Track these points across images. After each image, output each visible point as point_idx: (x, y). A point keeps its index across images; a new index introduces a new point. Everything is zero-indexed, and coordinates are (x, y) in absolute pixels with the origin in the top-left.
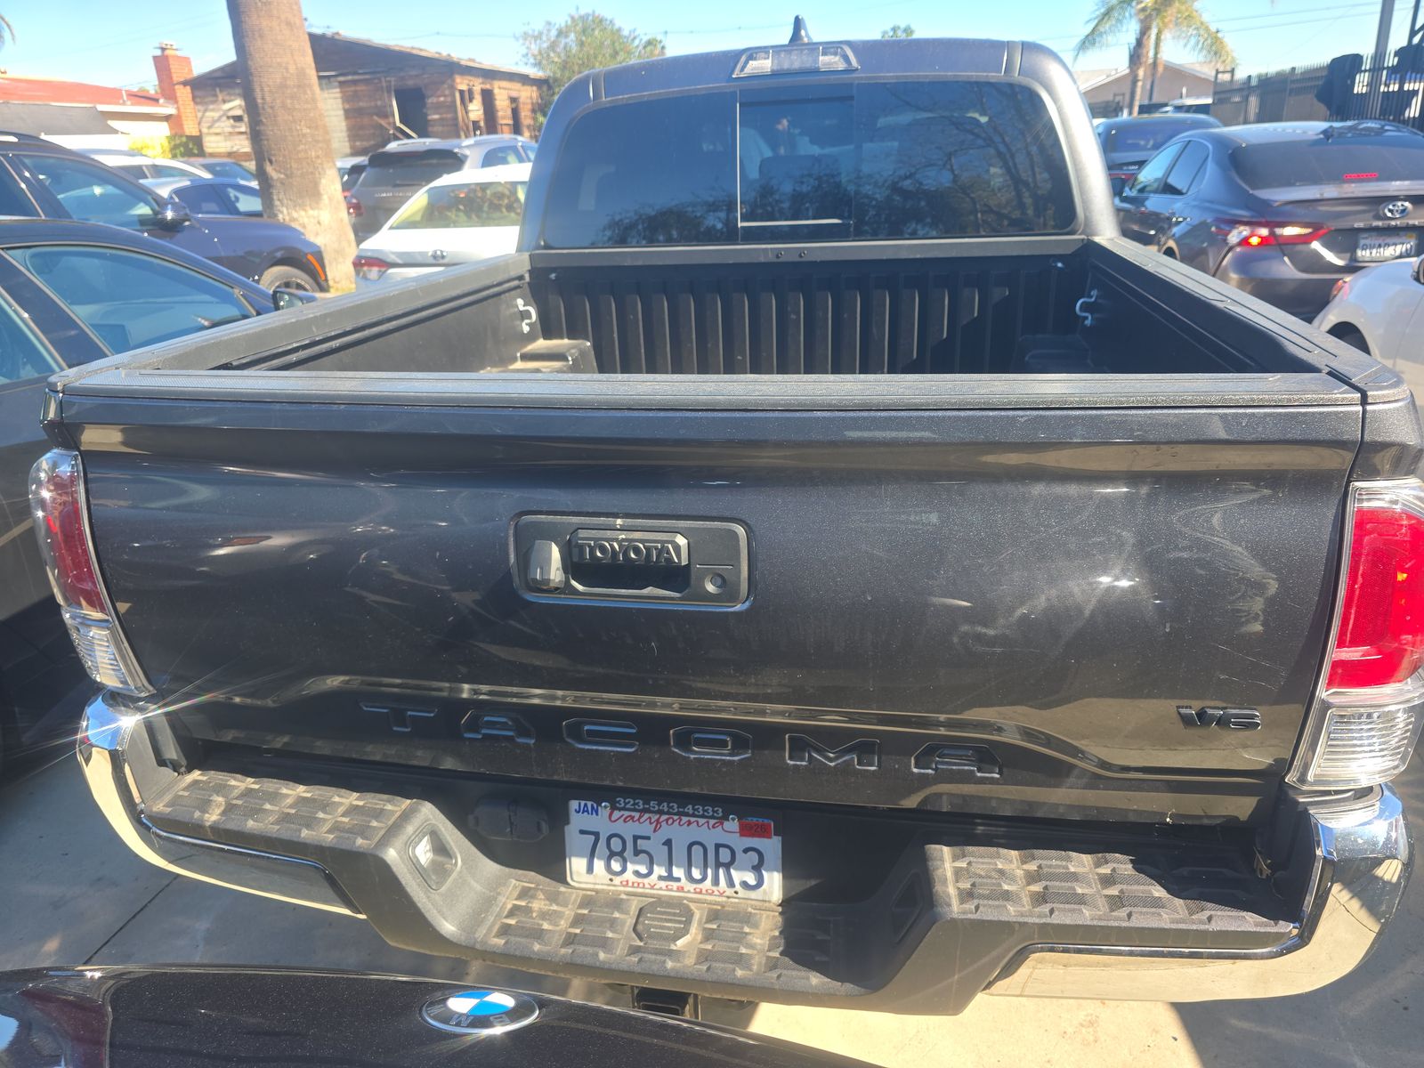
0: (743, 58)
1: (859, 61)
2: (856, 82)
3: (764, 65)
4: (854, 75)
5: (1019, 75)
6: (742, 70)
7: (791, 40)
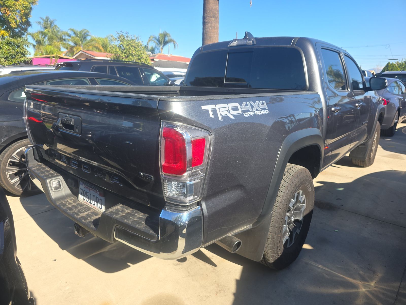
0: (231, 42)
1: (256, 43)
2: (254, 48)
3: (234, 44)
4: (255, 46)
5: (295, 46)
6: (230, 45)
7: (244, 37)
